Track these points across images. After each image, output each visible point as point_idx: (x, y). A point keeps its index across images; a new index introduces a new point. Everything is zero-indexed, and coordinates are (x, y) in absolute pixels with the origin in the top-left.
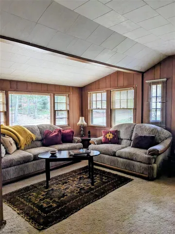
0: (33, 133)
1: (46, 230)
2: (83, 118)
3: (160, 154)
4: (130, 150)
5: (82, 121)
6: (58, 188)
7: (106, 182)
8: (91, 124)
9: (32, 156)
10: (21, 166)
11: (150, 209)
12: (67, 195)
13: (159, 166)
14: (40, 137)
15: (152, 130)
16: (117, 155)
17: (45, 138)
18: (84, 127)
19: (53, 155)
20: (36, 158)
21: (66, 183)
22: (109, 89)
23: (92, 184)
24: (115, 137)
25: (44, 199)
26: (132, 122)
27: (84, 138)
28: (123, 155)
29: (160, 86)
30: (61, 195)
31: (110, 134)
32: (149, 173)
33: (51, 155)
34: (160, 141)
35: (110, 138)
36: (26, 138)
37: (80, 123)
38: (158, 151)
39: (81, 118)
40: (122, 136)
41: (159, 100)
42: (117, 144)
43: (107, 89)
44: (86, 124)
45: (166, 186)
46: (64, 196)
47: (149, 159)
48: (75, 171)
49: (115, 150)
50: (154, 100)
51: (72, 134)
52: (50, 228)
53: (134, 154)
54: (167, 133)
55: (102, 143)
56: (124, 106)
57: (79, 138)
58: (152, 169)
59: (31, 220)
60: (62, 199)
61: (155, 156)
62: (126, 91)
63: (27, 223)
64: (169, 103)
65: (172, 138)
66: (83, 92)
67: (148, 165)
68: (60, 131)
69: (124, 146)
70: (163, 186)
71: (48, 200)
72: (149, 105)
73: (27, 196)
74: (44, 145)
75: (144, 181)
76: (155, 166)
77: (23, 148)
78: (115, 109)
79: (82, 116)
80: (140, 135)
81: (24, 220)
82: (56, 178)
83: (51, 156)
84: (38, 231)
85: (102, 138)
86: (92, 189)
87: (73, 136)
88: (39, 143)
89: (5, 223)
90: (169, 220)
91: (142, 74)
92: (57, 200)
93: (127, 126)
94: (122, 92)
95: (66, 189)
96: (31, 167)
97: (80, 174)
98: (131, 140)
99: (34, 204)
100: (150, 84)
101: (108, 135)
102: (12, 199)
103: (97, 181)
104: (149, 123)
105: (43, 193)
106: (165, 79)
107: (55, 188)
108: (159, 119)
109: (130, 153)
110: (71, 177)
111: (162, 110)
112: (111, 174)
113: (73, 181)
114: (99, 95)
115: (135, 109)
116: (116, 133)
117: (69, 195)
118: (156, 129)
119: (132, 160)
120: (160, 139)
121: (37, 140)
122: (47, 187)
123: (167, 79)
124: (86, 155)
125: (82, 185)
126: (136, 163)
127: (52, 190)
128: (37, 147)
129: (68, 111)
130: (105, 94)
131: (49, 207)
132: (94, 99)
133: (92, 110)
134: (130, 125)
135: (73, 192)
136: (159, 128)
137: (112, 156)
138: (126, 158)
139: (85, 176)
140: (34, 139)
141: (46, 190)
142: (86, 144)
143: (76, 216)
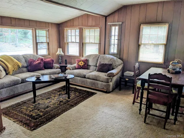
0: (19, 61)
1: (37, 130)
2: (61, 49)
3: (114, 76)
4: (95, 73)
5: (60, 51)
6: (43, 103)
7: (78, 96)
8: (67, 54)
9: (20, 80)
10: (11, 88)
11: (106, 111)
12: (50, 107)
13: (113, 83)
14: (25, 65)
15: (111, 59)
16: (86, 77)
17: (30, 65)
18: (62, 57)
19: (38, 78)
20: (23, 81)
21: (49, 98)
22: (81, 27)
23: (69, 98)
24: (85, 64)
25: (33, 110)
26: (98, 53)
27: (62, 65)
28: (91, 77)
29: (117, 28)
30: (46, 107)
31: (81, 62)
32: (107, 88)
33: (36, 78)
34: (115, 67)
35: (81, 65)
36: (13, 66)
37: (58, 53)
38: (113, 74)
39: (59, 49)
40: (90, 63)
41: (116, 38)
42: (87, 69)
43: (80, 27)
44: (63, 54)
45: (117, 96)
46: (48, 107)
47: (108, 79)
48: (56, 90)
49: (85, 74)
50: (113, 38)
51: (52, 62)
52: (39, 128)
53: (98, 76)
54: (120, 61)
55: (76, 69)
56: (92, 41)
57: (58, 65)
58: (109, 85)
59: (25, 125)
60: (47, 109)
61: (111, 77)
62: (94, 30)
63: (22, 127)
64: (122, 41)
65: (123, 65)
66: (61, 28)
67: (107, 83)
68: (42, 59)
69: (92, 71)
70: (115, 97)
71: (36, 111)
72: (110, 41)
73: (19, 109)
74: (29, 71)
75: (104, 93)
76: (111, 84)
77: (11, 73)
78: (86, 43)
79: (60, 48)
80: (102, 63)
81: (19, 125)
82: (41, 95)
83: (36, 80)
84: (30, 131)
85: (76, 65)
86: (69, 101)
87: (53, 64)
88: (25, 69)
89: (5, 129)
90: (117, 116)
91: (106, 17)
92: (43, 110)
93: (94, 56)
94: (91, 30)
95: (50, 102)
96: (20, 88)
97: (60, 91)
98: (96, 66)
99: (25, 114)
100: (111, 26)
101: (80, 63)
102: (7, 112)
103: (72, 95)
104: (109, 54)
105: (32, 107)
106: (121, 23)
107: (41, 102)
108: (116, 51)
109: (95, 75)
110: (52, 94)
111: (118, 45)
112: (82, 90)
113: (55, 96)
114: (73, 31)
115: (100, 44)
116: (86, 62)
117: (52, 106)
118: (113, 59)
119: (97, 80)
120: (116, 66)
121: (23, 67)
122: (35, 102)
123: (122, 23)
124: (64, 78)
125: (61, 99)
126: (99, 82)
127: (39, 104)
128: (24, 72)
129: (48, 43)
130: (78, 31)
131: (37, 115)
132: (69, 34)
133: (68, 43)
134: (96, 55)
135: (55, 104)
136: (115, 58)
137: (83, 78)
138: (92, 79)
139: (63, 93)
140: (21, 66)
141: (34, 104)
142: (63, 69)
143: (58, 119)
